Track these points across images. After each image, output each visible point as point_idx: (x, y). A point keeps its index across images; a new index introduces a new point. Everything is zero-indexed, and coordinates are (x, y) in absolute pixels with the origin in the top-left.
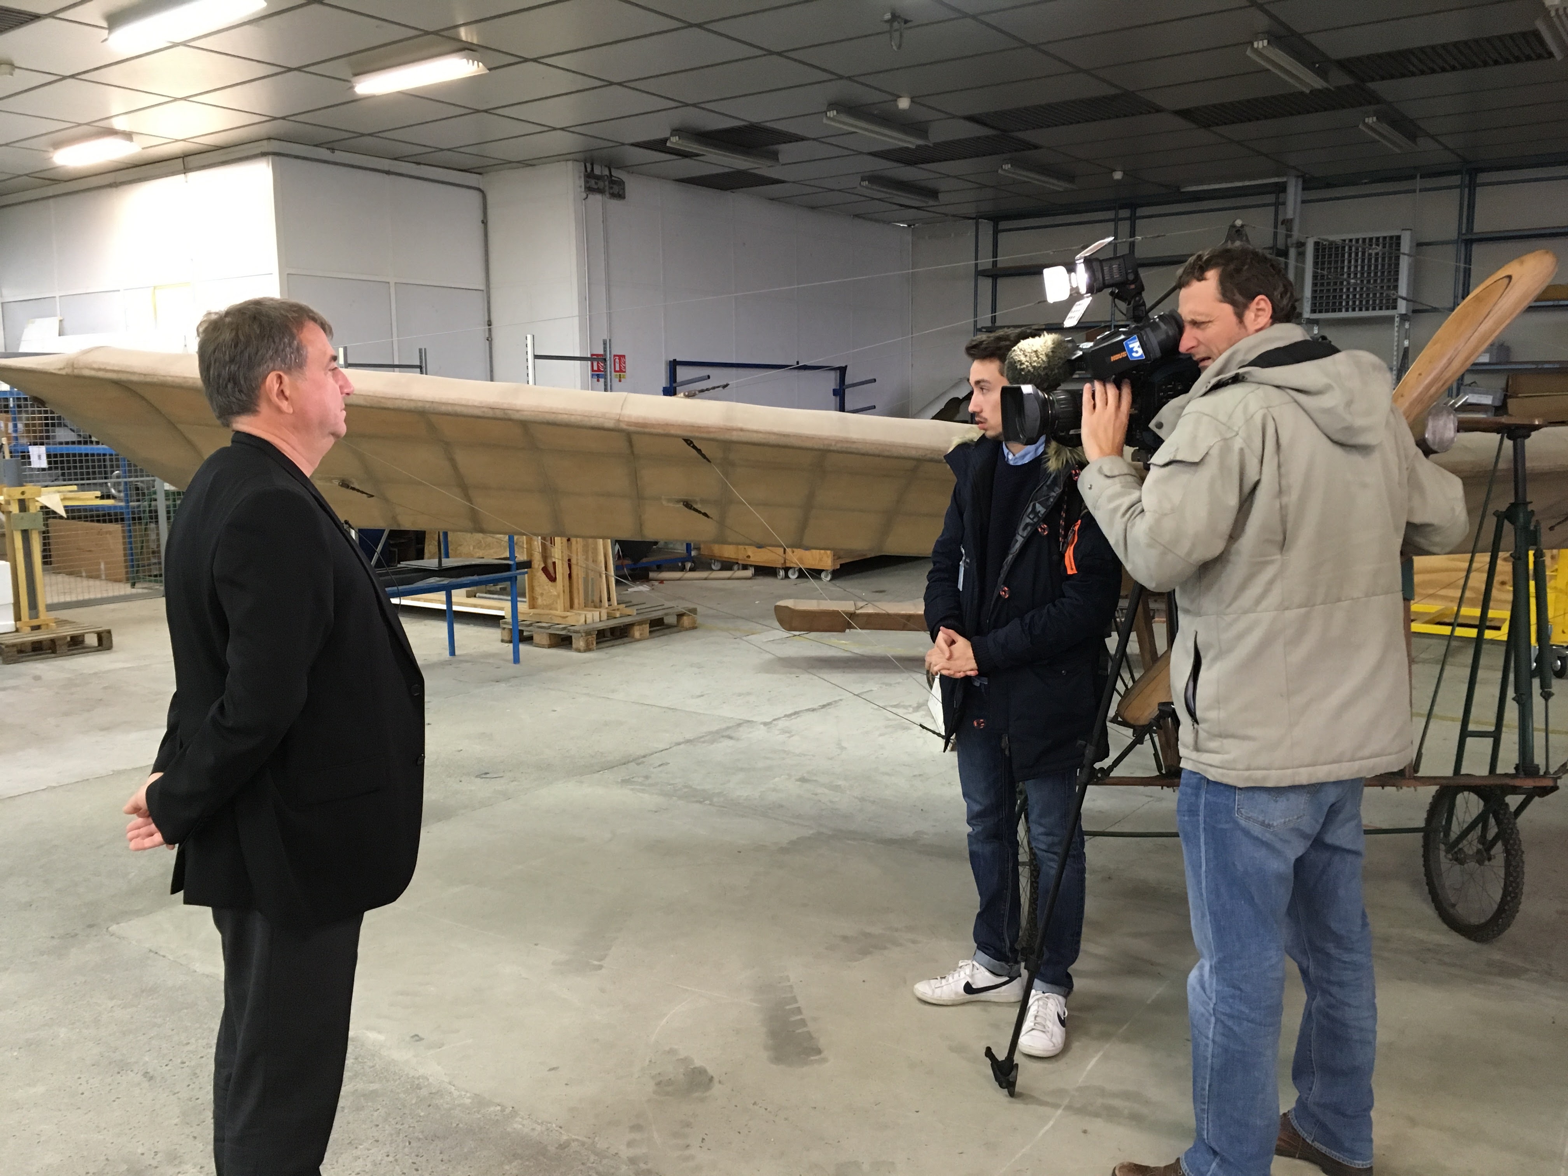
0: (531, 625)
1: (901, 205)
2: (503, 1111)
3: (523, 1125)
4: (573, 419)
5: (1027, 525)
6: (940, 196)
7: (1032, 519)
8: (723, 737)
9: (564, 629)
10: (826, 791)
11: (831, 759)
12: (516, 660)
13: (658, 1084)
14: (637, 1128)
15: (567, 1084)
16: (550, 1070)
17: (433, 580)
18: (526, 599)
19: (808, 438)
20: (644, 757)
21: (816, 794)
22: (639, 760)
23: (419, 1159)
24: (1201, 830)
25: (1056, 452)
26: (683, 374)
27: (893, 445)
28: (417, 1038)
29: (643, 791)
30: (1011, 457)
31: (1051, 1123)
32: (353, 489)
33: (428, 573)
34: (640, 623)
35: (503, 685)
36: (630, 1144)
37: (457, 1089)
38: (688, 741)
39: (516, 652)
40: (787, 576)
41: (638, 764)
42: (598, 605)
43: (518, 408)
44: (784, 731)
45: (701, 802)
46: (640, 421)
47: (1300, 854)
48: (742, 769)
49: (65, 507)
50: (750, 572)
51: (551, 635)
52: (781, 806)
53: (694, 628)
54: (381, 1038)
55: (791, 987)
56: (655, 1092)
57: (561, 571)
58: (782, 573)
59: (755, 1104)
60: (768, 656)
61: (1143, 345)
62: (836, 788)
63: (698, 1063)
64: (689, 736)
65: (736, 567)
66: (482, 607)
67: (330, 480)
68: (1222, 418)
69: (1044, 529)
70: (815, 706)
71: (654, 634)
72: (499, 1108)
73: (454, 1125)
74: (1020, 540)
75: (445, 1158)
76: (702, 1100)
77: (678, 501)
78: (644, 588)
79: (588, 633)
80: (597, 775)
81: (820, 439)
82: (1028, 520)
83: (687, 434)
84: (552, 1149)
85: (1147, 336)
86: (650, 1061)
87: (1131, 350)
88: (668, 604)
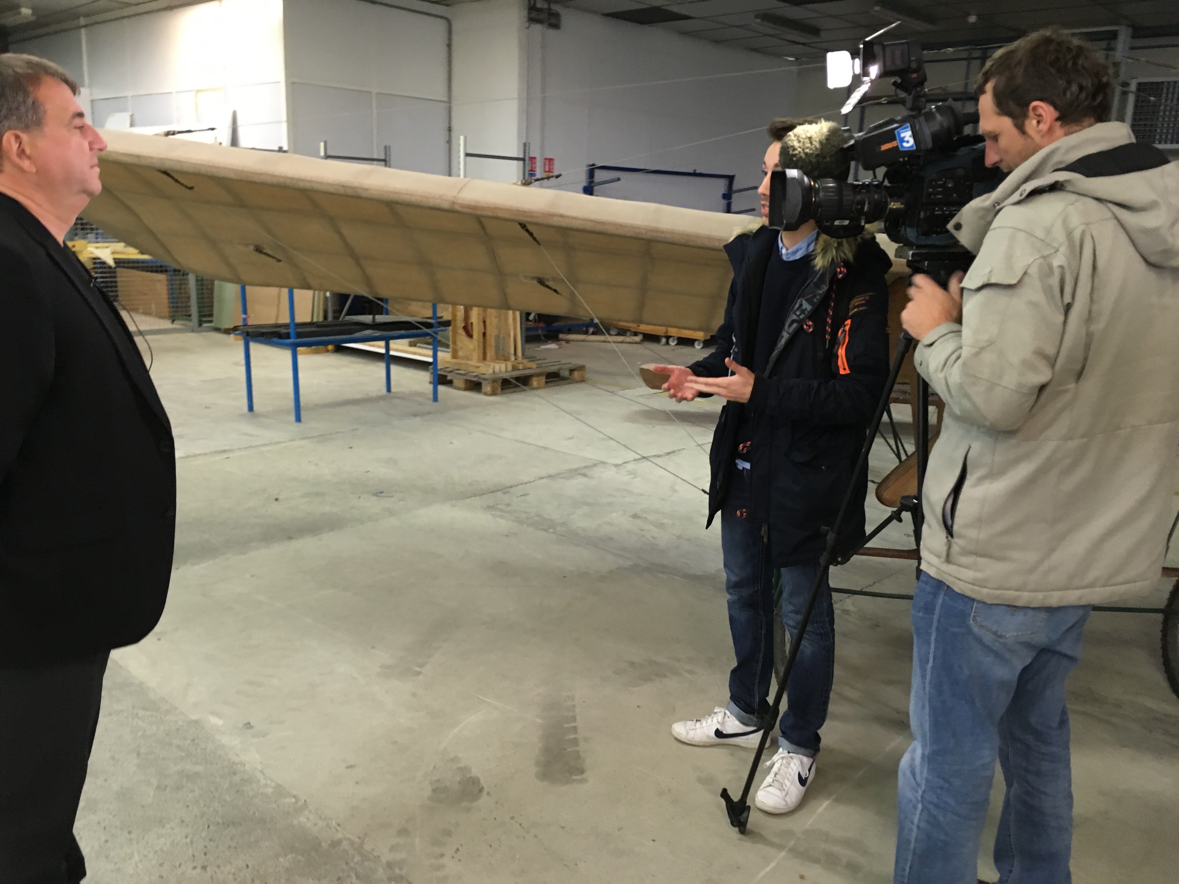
0: (451, 372)
1: (790, 41)
2: (296, 802)
3: (308, 819)
4: (413, 199)
5: (793, 321)
6: (823, 34)
7: (798, 316)
8: (579, 474)
9: (476, 376)
10: (652, 528)
11: (663, 500)
12: (435, 399)
13: (434, 791)
14: (403, 832)
15: (357, 783)
16: (348, 767)
17: (368, 332)
18: (450, 350)
19: (621, 226)
20: (511, 487)
21: (642, 530)
22: (505, 489)
23: (212, 843)
24: (934, 628)
25: (822, 250)
26: (599, 176)
27: (698, 236)
28: (248, 726)
29: (501, 517)
30: (784, 251)
31: (773, 865)
32: (266, 254)
33: (365, 326)
34: (538, 375)
35: (418, 419)
36: (393, 849)
37: (265, 778)
38: (550, 477)
39: (435, 392)
40: (667, 343)
41: (504, 493)
42: (506, 359)
43: (366, 187)
44: (630, 473)
45: (546, 530)
46: (472, 203)
47: (1027, 663)
48: (588, 504)
49: (114, 259)
50: (638, 339)
51: (467, 381)
52: (611, 539)
53: (583, 381)
54: (220, 722)
55: (574, 706)
56: (429, 798)
57: (476, 331)
58: (664, 340)
59: (512, 818)
60: (636, 408)
61: (915, 136)
62: (661, 526)
63: (475, 772)
64: (552, 472)
65: (628, 333)
66: (420, 355)
67: (247, 245)
68: (1039, 233)
69: (809, 326)
70: (660, 453)
71: (550, 384)
72: (293, 800)
73: (251, 813)
74: (785, 336)
75: (233, 844)
76: (468, 810)
77: (533, 278)
78: (553, 346)
79: (494, 381)
80: (468, 500)
81: (632, 227)
82: (794, 317)
83: (523, 219)
84: (325, 845)
85: (920, 126)
86: (434, 767)
87: (902, 140)
88: (563, 361)
